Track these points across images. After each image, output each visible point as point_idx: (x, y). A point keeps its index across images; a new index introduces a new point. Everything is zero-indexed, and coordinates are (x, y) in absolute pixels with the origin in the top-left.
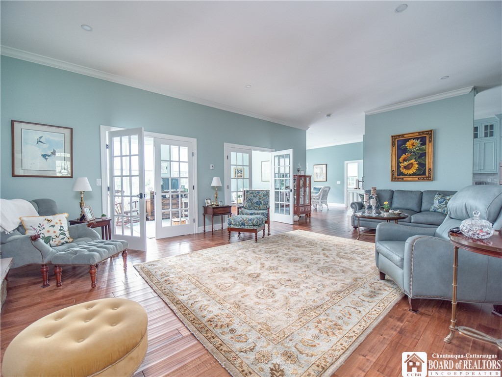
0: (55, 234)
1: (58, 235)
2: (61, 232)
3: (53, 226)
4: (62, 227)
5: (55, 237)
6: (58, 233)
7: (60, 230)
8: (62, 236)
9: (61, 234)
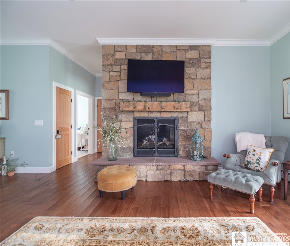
0: (253, 161)
1: (254, 162)
2: (257, 161)
3: (254, 155)
4: (260, 158)
5: (252, 163)
6: (255, 161)
7: (257, 159)
8: (256, 164)
9: (256, 162)
